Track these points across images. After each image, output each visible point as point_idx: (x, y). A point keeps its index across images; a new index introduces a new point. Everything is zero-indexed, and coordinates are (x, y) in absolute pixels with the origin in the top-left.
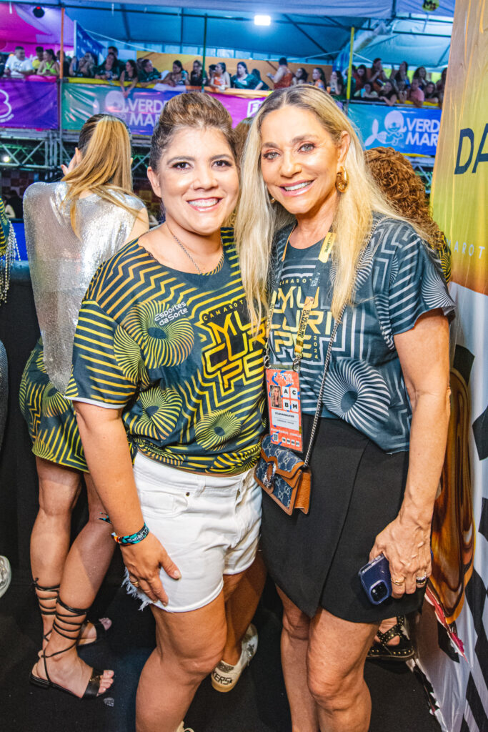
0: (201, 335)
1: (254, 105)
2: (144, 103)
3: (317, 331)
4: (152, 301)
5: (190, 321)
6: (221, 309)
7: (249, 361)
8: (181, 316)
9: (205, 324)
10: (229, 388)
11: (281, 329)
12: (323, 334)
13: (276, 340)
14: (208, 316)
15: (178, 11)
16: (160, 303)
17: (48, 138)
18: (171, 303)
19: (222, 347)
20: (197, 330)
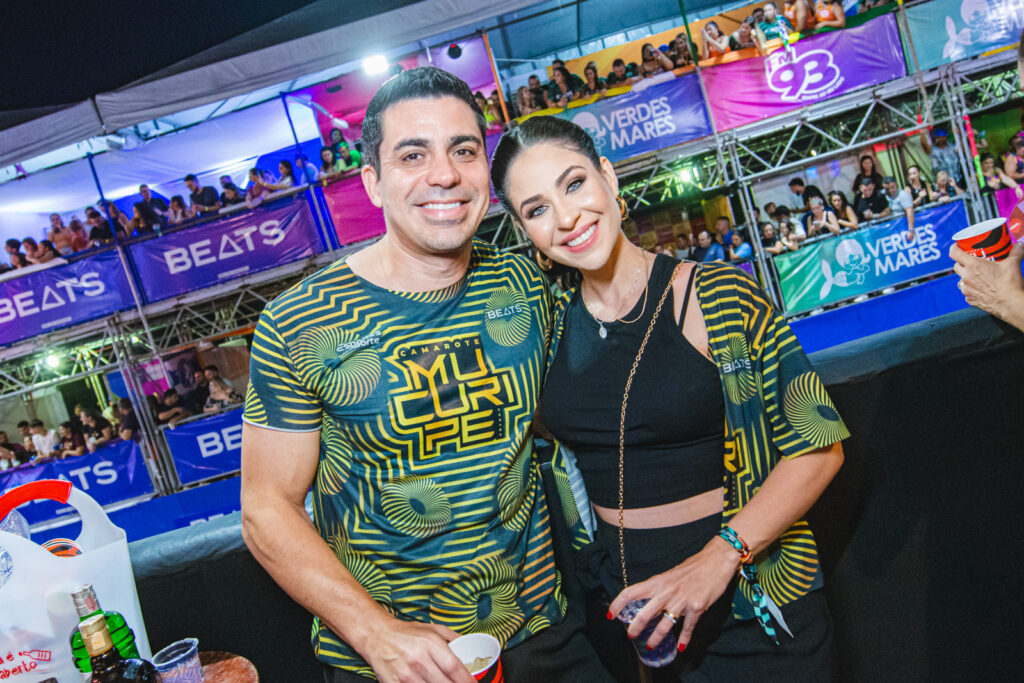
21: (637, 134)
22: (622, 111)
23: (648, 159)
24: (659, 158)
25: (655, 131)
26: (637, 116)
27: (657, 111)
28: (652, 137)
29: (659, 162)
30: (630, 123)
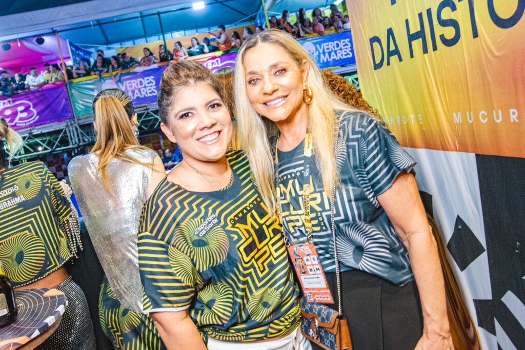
0: (232, 235)
1: (208, 64)
2: (131, 83)
3: (319, 209)
4: (190, 220)
5: (222, 227)
6: (242, 211)
7: (273, 245)
8: (214, 226)
9: (233, 227)
10: (264, 270)
11: (291, 215)
12: (324, 210)
13: (289, 224)
14: (234, 220)
15: (138, 15)
16: (196, 220)
17: (67, 126)
18: (204, 218)
19: (250, 240)
20: (228, 232)
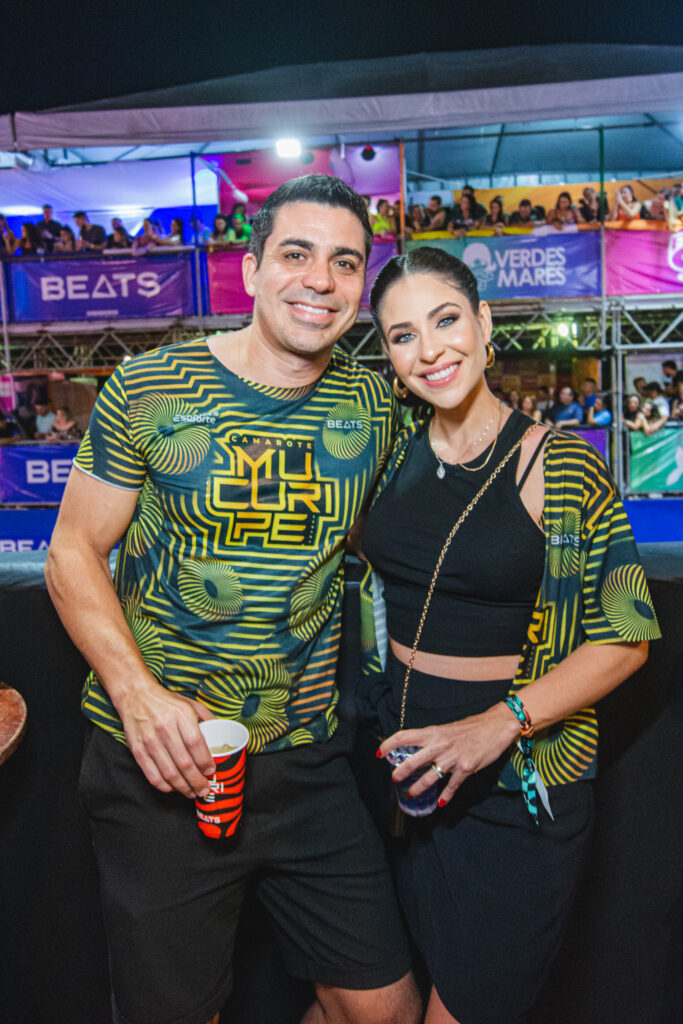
21: (526, 277)
22: (516, 251)
23: (531, 304)
24: (542, 306)
25: (544, 279)
26: (530, 260)
27: (552, 260)
28: (540, 283)
29: (541, 309)
30: (522, 265)
